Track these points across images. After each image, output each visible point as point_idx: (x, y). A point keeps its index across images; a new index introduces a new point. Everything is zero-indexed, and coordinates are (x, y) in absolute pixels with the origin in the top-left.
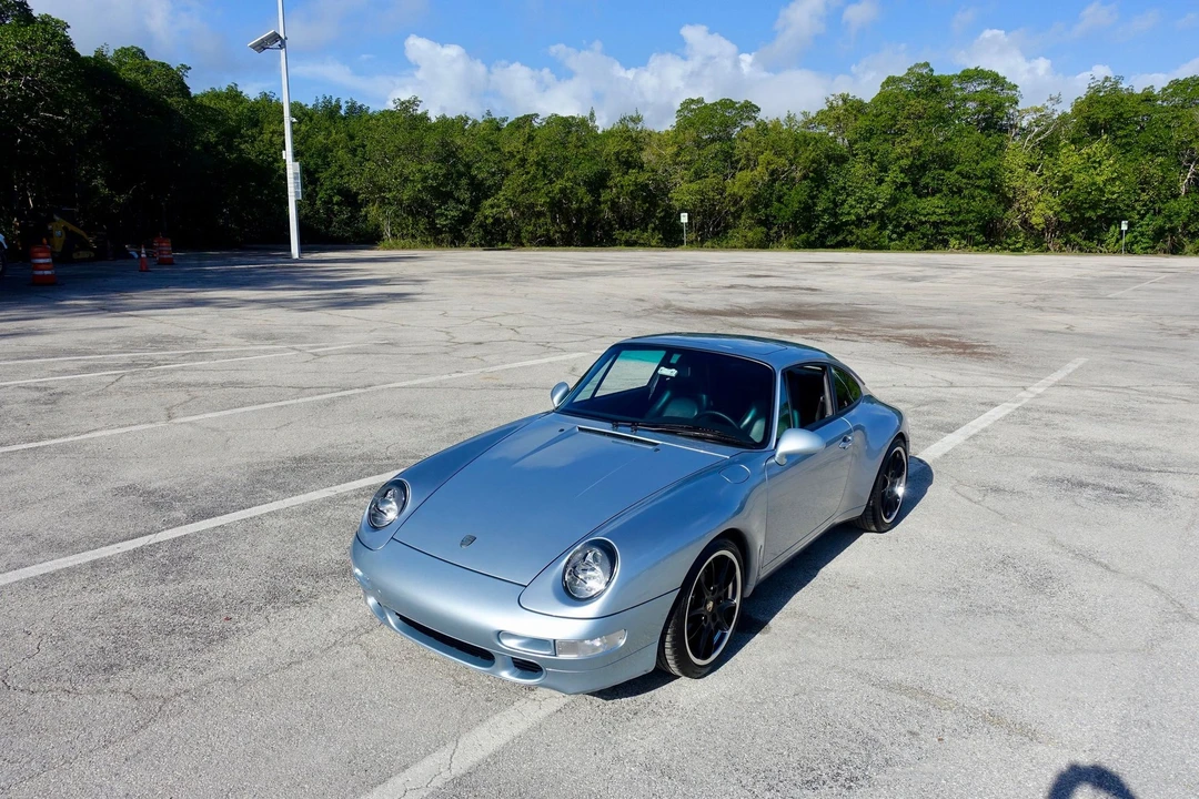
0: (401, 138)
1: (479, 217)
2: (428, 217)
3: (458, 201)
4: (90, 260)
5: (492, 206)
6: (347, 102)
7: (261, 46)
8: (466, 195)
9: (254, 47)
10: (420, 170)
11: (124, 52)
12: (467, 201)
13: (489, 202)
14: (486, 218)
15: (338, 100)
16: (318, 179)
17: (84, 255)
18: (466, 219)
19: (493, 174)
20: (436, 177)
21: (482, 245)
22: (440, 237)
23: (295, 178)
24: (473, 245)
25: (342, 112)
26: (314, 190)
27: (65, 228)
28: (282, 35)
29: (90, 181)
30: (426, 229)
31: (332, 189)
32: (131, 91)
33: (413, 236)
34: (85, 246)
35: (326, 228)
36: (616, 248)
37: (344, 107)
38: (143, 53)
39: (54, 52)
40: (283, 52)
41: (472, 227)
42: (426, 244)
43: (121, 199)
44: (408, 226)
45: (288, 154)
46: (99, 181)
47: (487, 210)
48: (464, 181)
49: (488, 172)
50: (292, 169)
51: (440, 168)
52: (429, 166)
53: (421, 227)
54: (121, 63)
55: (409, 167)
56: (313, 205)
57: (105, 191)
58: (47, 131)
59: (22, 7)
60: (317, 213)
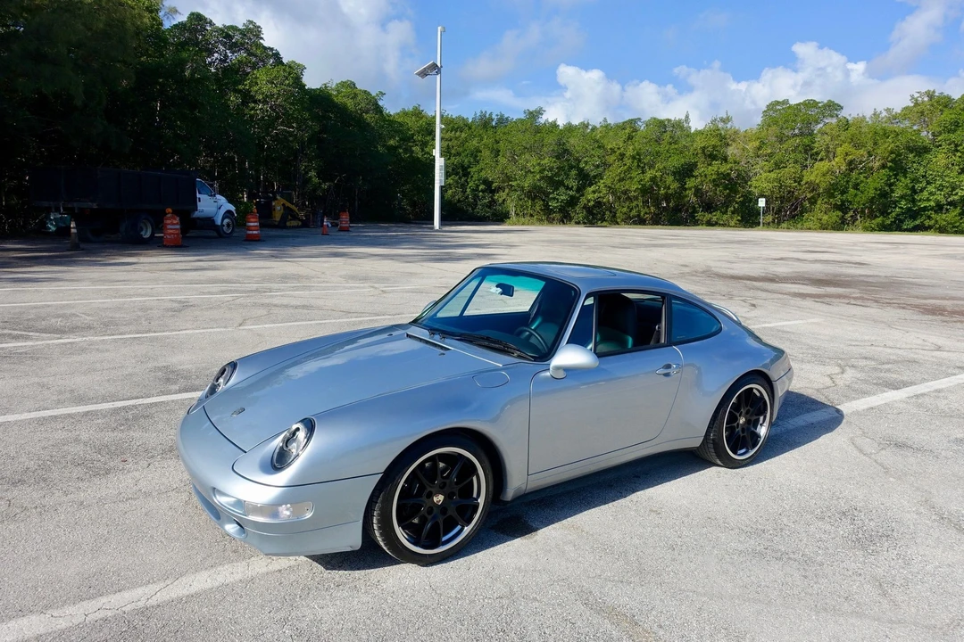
0: (527, 139)
1: (583, 200)
2: (544, 200)
3: (567, 188)
4: (298, 227)
5: (594, 192)
6: (497, 115)
7: (424, 74)
8: (573, 183)
9: (419, 74)
10: (539, 164)
11: (343, 84)
12: (575, 188)
13: (592, 188)
14: (589, 201)
15: (491, 114)
16: (469, 173)
17: (294, 223)
18: (573, 202)
19: (598, 166)
20: (551, 169)
21: (585, 223)
22: (552, 216)
23: (441, 170)
24: (578, 223)
25: (493, 123)
26: (466, 181)
27: (283, 205)
28: (439, 65)
29: (307, 173)
30: (541, 210)
31: (479, 180)
32: (341, 110)
33: (531, 215)
34: (295, 217)
35: (473, 209)
36: (698, 227)
37: (495, 119)
38: (354, 85)
39: (288, 85)
40: (438, 77)
41: (577, 208)
42: (540, 221)
43: (325, 186)
44: (527, 207)
45: (436, 152)
46: (312, 173)
47: (590, 195)
48: (574, 172)
49: (593, 165)
51: (555, 162)
52: (546, 161)
53: (538, 208)
54: (339, 92)
55: (531, 161)
56: (464, 192)
57: (316, 180)
58: (282, 140)
59: (277, 56)
60: (467, 198)
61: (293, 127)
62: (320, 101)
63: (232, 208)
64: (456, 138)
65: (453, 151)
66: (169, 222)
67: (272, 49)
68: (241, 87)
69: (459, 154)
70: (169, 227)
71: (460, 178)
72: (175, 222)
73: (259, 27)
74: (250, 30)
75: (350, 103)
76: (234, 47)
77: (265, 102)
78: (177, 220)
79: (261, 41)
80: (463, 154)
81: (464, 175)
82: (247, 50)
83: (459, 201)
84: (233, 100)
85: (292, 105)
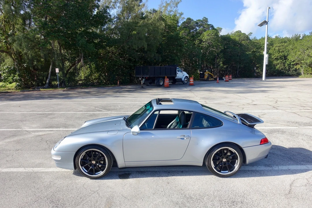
4: (213, 80)
7: (261, 25)
9: (259, 25)
11: (237, 32)
15: (300, 35)
16: (287, 58)
17: (212, 79)
23: (266, 59)
25: (301, 38)
26: (286, 61)
27: (208, 73)
28: (267, 21)
29: (219, 63)
31: (291, 61)
34: (212, 77)
35: (288, 72)
37: (302, 36)
38: (241, 32)
39: (213, 35)
40: (267, 25)
43: (225, 67)
44: (309, 71)
45: (265, 53)
46: (221, 63)
50: (266, 56)
54: (235, 35)
56: (284, 65)
57: (222, 65)
58: (211, 53)
59: (212, 27)
60: (286, 68)
61: (215, 49)
62: (226, 39)
63: (188, 75)
64: (282, 46)
65: (281, 51)
66: (166, 80)
67: (211, 25)
68: (199, 38)
69: (283, 52)
70: (166, 82)
71: (283, 60)
72: (167, 80)
73: (207, 19)
74: (204, 20)
75: (237, 39)
76: (200, 26)
77: (206, 42)
78: (168, 80)
79: (208, 23)
80: (285, 51)
81: (285, 59)
82: (203, 26)
83: (282, 69)
84: (197, 42)
85: (214, 41)
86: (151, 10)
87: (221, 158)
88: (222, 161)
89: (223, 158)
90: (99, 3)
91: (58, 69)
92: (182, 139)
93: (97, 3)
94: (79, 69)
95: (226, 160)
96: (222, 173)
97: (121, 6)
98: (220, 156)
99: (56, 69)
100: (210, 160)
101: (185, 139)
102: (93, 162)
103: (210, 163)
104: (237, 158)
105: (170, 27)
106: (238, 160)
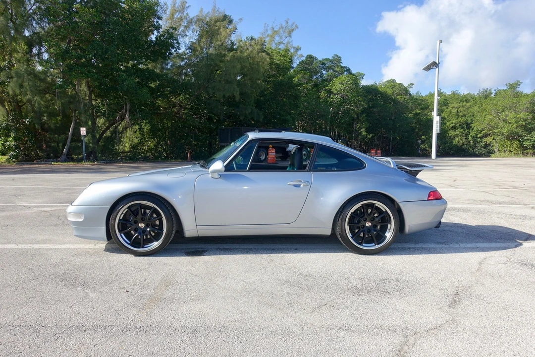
0: (507, 102)
2: (519, 141)
6: (495, 90)
7: (428, 68)
9: (425, 69)
10: (515, 117)
11: (389, 81)
16: (471, 127)
20: (525, 120)
22: (526, 151)
23: (437, 123)
25: (493, 95)
26: (469, 132)
28: (437, 62)
29: (360, 130)
30: (517, 147)
31: (477, 131)
33: (510, 151)
37: (494, 92)
38: (395, 81)
39: (350, 84)
40: (437, 69)
42: (517, 155)
43: (370, 136)
44: (507, 146)
45: (435, 113)
46: (363, 129)
50: (436, 119)
51: (528, 115)
52: (521, 115)
53: (515, 146)
54: (385, 86)
55: (510, 115)
56: (467, 139)
57: (364, 133)
58: (347, 113)
59: (349, 71)
60: (469, 142)
61: (353, 106)
62: (372, 92)
64: (463, 107)
65: (461, 114)
66: (270, 151)
67: (346, 67)
68: (326, 88)
69: (465, 116)
70: (270, 154)
71: (464, 130)
72: (273, 151)
73: (340, 57)
74: (334, 59)
75: (389, 91)
76: (328, 69)
77: (338, 94)
79: (341, 64)
80: (467, 116)
81: (467, 129)
82: (333, 69)
83: (463, 144)
84: (323, 94)
85: (351, 94)
86: (247, 38)
87: (362, 219)
88: (364, 226)
89: (365, 220)
90: (160, 22)
91: (84, 129)
92: (295, 186)
93: (157, 22)
94: (122, 132)
95: (370, 224)
96: (365, 247)
97: (198, 29)
98: (362, 217)
99: (81, 128)
100: (343, 223)
101: (302, 186)
102: (140, 225)
103: (343, 228)
104: (390, 222)
105: (278, 66)
106: (391, 224)
